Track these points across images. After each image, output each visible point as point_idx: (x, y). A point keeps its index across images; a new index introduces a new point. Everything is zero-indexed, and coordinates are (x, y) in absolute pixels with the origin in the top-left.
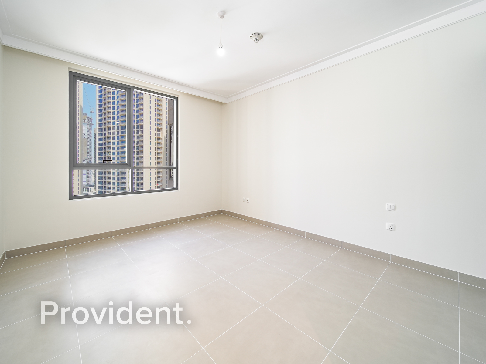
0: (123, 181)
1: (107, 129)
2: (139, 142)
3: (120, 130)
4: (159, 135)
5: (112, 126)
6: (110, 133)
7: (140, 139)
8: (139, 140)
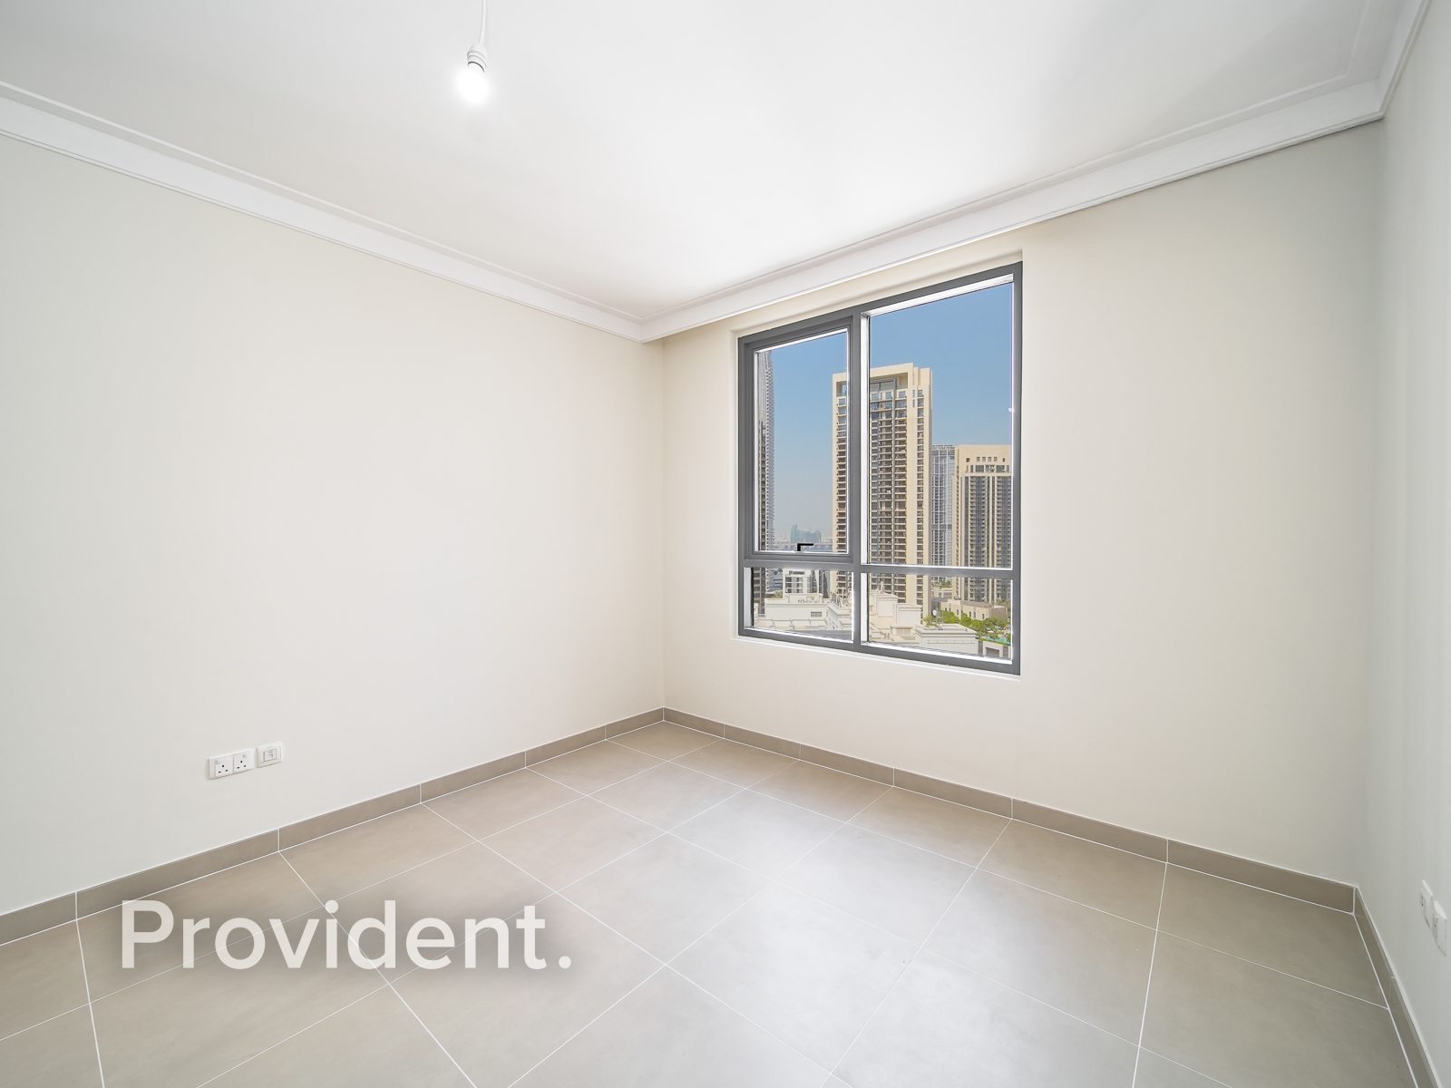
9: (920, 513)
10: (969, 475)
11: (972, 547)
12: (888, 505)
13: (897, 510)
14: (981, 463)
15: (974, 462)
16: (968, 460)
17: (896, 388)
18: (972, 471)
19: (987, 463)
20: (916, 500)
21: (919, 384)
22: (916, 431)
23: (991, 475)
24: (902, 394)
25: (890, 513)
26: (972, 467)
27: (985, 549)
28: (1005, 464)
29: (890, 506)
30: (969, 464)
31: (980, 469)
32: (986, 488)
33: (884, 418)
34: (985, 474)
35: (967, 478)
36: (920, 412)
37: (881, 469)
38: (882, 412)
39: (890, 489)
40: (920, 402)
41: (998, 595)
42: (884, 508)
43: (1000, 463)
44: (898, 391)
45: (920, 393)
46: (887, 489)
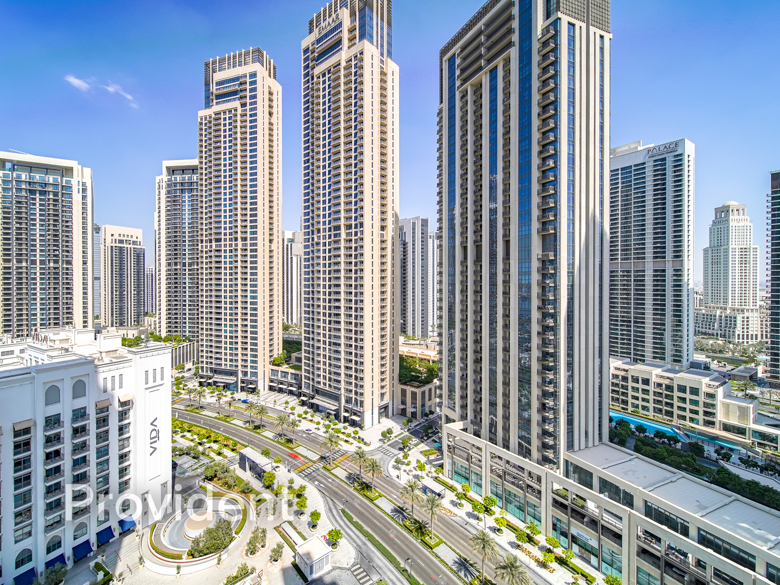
0: (337, 304)
1: (315, 232)
2: (359, 248)
3: (333, 233)
4: (382, 236)
5: (321, 227)
6: (319, 237)
7: (359, 243)
8: (357, 245)
9: (85, 269)
10: (114, 245)
11: (116, 291)
12: (56, 262)
13: (65, 266)
14: (122, 238)
15: (116, 237)
16: (112, 235)
17: (63, 176)
18: (116, 242)
19: (126, 238)
20: (81, 260)
21: (83, 177)
22: (81, 211)
23: (129, 246)
24: (68, 182)
25: (58, 268)
26: (116, 240)
27: (126, 293)
28: (138, 240)
29: (58, 263)
30: (114, 238)
31: (121, 242)
32: (126, 254)
33: (51, 196)
34: (125, 245)
35: (112, 247)
36: (84, 197)
37: (49, 235)
38: (49, 191)
39: (58, 250)
40: (84, 190)
41: (134, 321)
42: (52, 265)
43: (134, 239)
44: (64, 179)
45: (84, 184)
46: (54, 250)
